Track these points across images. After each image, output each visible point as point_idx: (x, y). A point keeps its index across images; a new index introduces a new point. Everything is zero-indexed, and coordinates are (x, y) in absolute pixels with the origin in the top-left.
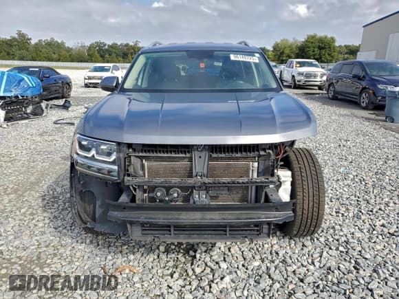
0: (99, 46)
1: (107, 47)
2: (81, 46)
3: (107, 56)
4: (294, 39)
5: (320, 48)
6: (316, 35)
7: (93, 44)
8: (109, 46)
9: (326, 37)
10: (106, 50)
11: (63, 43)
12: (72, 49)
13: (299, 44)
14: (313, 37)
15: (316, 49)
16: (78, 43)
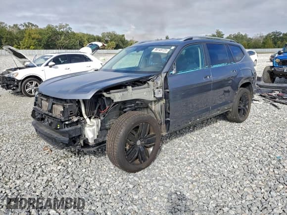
0: (275, 35)
1: (282, 35)
2: (260, 37)
3: (279, 42)
7: (269, 34)
8: (284, 34)
10: (280, 38)
11: (246, 36)
12: (252, 39)
16: (258, 34)
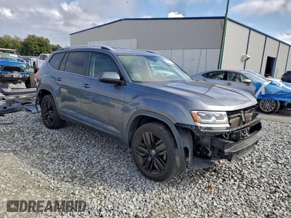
4: (15, 36)
5: (40, 45)
6: (35, 36)
9: (43, 38)
13: (23, 41)
14: (33, 37)
15: (37, 46)
